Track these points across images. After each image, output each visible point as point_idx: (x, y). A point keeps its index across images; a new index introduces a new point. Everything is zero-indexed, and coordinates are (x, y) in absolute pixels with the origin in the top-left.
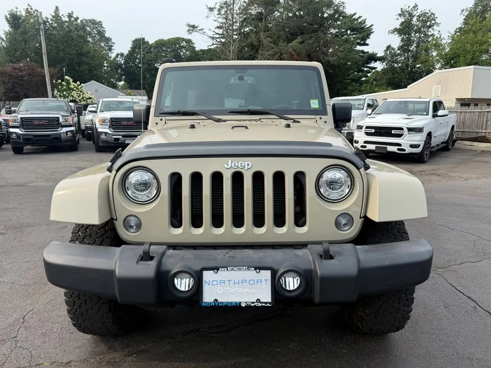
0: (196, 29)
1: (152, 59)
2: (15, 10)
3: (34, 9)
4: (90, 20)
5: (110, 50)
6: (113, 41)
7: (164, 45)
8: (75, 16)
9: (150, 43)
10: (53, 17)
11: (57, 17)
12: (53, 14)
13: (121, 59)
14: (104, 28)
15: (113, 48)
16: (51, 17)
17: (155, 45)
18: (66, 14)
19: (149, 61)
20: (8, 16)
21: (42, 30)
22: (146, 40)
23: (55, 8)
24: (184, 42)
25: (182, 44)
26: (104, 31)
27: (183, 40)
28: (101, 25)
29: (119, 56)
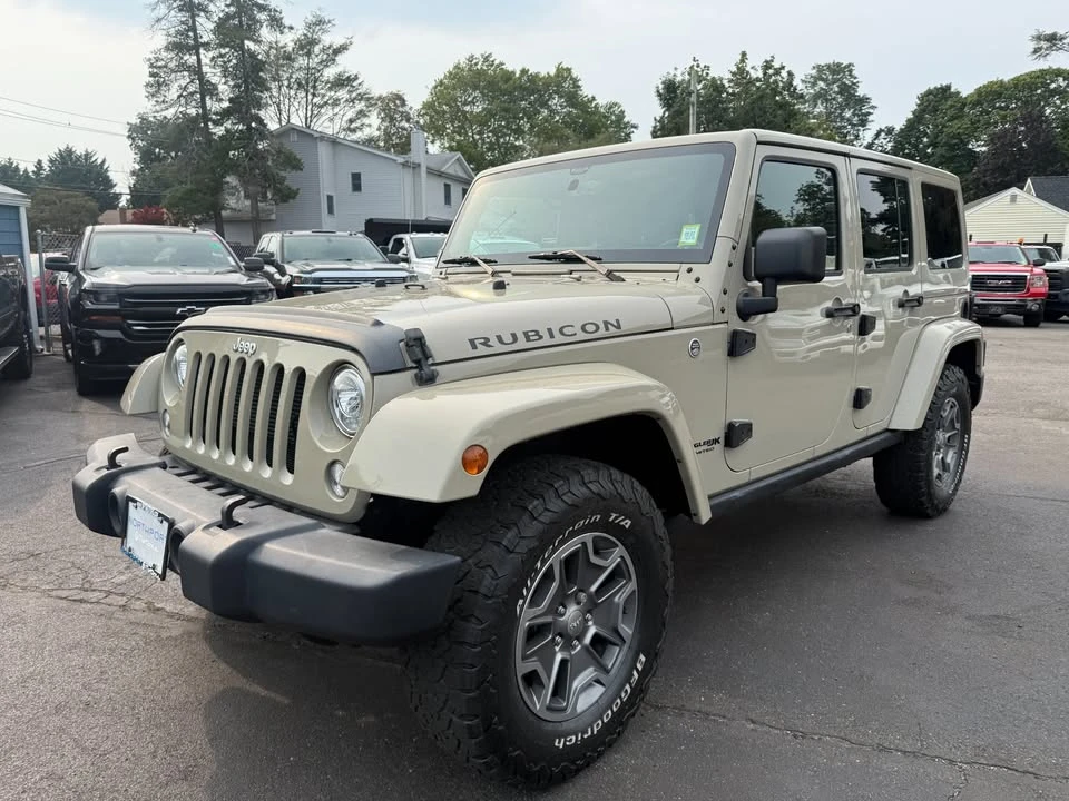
0: (1059, 44)
1: (961, 131)
2: (672, 72)
3: (702, 66)
4: (829, 66)
5: (863, 123)
6: (873, 103)
7: (999, 95)
8: (777, 65)
9: (964, 95)
10: (734, 74)
11: (741, 72)
12: (734, 69)
13: (885, 142)
14: (856, 78)
15: (870, 118)
16: (730, 76)
17: (975, 98)
18: (759, 63)
19: (953, 138)
20: (661, 86)
21: (693, 105)
22: (953, 90)
23: (739, 57)
24: (1061, 79)
25: (1053, 86)
26: (854, 84)
27: (1057, 76)
28: (851, 71)
29: (883, 135)
